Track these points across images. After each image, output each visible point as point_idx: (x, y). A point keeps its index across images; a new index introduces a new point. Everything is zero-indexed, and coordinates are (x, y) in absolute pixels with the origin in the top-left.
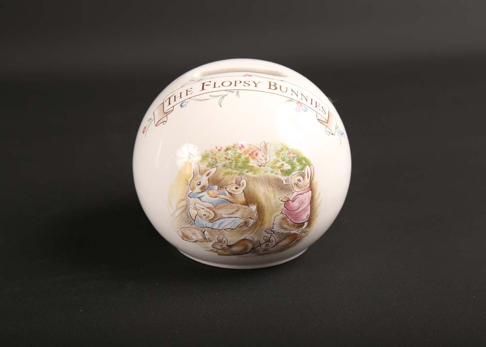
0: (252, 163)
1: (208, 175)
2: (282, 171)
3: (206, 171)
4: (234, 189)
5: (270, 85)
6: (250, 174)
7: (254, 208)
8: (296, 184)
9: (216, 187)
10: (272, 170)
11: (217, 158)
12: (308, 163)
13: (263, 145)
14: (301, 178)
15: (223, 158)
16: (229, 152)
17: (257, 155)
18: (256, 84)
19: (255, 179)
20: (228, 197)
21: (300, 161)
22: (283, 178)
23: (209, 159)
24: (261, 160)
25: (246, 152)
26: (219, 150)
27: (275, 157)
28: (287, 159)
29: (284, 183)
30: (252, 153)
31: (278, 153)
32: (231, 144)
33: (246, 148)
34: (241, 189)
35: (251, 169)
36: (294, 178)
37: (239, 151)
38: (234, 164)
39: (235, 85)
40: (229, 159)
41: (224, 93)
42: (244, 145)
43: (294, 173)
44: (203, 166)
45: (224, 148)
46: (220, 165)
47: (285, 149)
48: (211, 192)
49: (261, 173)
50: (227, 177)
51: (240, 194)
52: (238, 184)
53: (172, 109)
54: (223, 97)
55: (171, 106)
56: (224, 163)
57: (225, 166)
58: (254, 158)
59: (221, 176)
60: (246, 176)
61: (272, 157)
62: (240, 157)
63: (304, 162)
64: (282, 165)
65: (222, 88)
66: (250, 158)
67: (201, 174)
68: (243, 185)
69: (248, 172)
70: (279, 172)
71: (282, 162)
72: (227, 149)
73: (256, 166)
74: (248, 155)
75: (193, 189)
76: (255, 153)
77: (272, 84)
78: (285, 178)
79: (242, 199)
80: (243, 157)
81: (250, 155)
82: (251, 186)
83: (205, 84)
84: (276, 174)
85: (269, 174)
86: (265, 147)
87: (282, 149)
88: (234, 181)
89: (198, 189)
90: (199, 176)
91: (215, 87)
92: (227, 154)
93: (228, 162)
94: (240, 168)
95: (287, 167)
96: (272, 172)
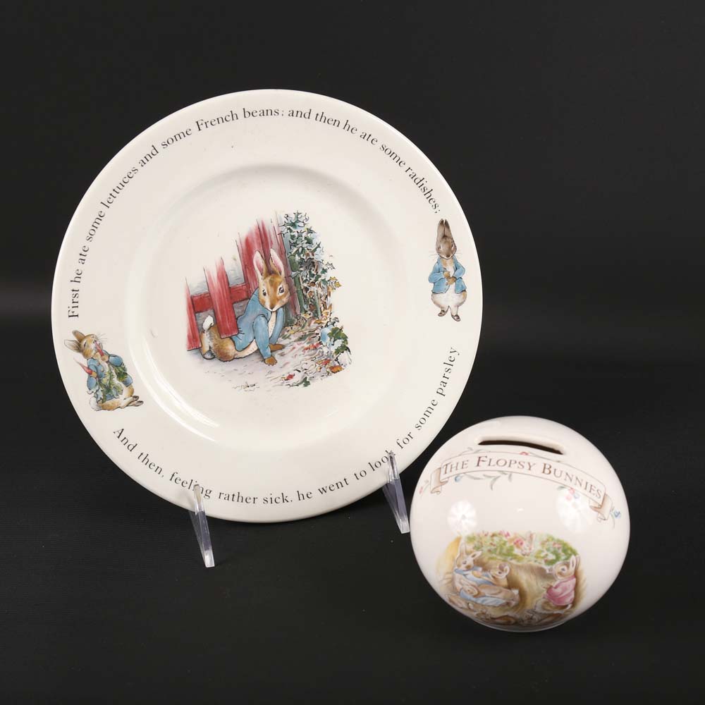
0: (517, 551)
1: (473, 556)
2: (546, 561)
3: (471, 552)
4: (497, 573)
5: (545, 468)
6: (514, 562)
7: (516, 592)
8: (560, 574)
9: (480, 569)
10: (535, 559)
11: (483, 543)
12: (574, 553)
13: (528, 535)
14: (565, 567)
15: (488, 543)
16: (495, 538)
17: (522, 544)
18: (530, 467)
19: (518, 567)
20: (492, 579)
21: (565, 551)
22: (547, 568)
23: (476, 542)
24: (525, 549)
25: (511, 540)
26: (486, 535)
27: (539, 547)
28: (552, 550)
29: (548, 571)
30: (517, 542)
31: (543, 544)
32: (497, 530)
33: (512, 536)
34: (504, 575)
35: (515, 557)
36: (558, 567)
37: (504, 539)
38: (498, 551)
39: (510, 466)
40: (494, 545)
41: (498, 474)
42: (510, 534)
43: (558, 563)
44: (470, 547)
45: (490, 534)
46: (485, 549)
47: (550, 539)
48: (475, 572)
49: (525, 562)
50: (491, 562)
51: (502, 578)
52: (502, 569)
53: (447, 480)
54: (496, 479)
55: (447, 475)
56: (489, 548)
57: (489, 551)
58: (518, 547)
59: (485, 560)
60: (510, 563)
61: (536, 547)
62: (504, 544)
63: (569, 552)
64: (547, 555)
65: (497, 468)
66: (515, 546)
67: (468, 553)
68: (506, 571)
69: (511, 559)
70: (543, 562)
71: (546, 552)
72: (494, 535)
73: (520, 554)
74: (512, 544)
75: (459, 566)
76: (520, 542)
77: (547, 466)
78: (549, 567)
79: (505, 583)
80: (508, 545)
81: (515, 544)
82: (515, 573)
83: (481, 459)
84: (540, 563)
85: (532, 563)
86: (531, 537)
87: (548, 540)
88: (498, 567)
89: (463, 567)
90: (465, 555)
91: (489, 465)
92: (493, 540)
93: (493, 547)
94: (504, 555)
95: (551, 557)
96: (536, 561)
